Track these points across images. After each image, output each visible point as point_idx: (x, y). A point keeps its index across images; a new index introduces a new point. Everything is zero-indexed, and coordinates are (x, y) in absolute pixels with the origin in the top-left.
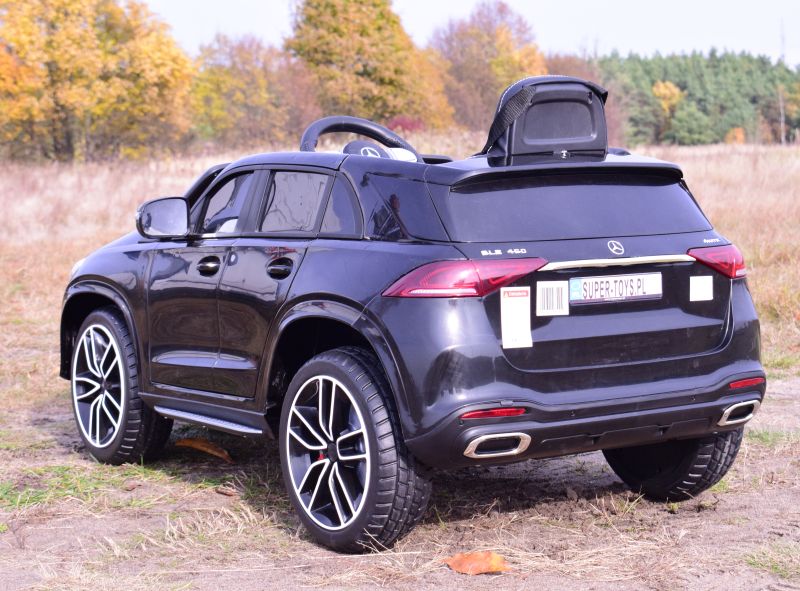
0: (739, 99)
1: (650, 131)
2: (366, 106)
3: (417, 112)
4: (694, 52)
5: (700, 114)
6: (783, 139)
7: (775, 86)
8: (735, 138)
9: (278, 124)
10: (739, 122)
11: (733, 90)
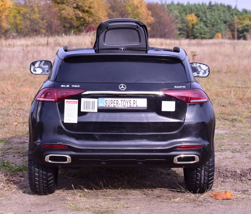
0: (219, 22)
1: (185, 33)
2: (77, 20)
3: (97, 24)
4: (203, 3)
5: (204, 27)
6: (236, 37)
7: (233, 17)
8: (218, 37)
9: (43, 27)
10: (219, 30)
11: (217, 18)
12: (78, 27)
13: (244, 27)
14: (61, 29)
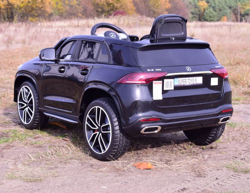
0: (226, 7)
1: (197, 16)
2: (108, 6)
3: (124, 9)
5: (213, 12)
6: (239, 20)
7: (237, 3)
8: (224, 20)
9: (79, 11)
10: (226, 14)
11: (224, 4)
12: (108, 12)
13: (246, 11)
14: (94, 13)
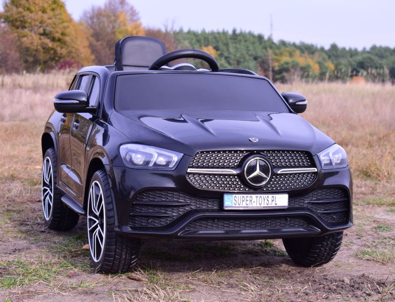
0: (247, 57)
2: (44, 53)
3: (73, 58)
4: (224, 30)
7: (267, 51)
11: (244, 52)
12: (45, 62)
13: (282, 65)
14: (21, 65)
